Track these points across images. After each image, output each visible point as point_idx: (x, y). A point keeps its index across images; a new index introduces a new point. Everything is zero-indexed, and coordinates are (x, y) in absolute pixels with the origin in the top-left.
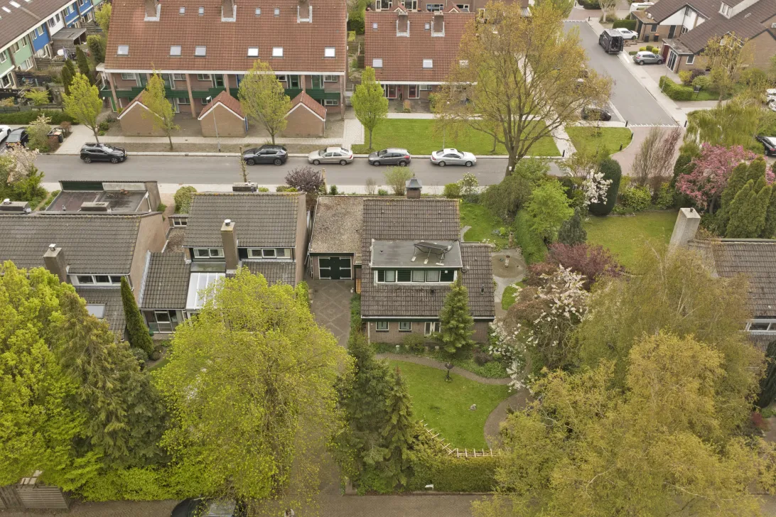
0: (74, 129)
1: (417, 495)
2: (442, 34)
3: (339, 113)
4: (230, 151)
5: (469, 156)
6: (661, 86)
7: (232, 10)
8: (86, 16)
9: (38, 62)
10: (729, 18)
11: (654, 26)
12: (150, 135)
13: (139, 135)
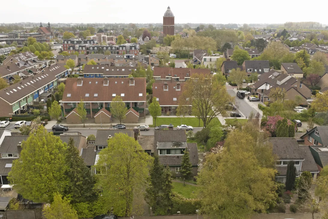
0: (49, 122)
1: (175, 215)
2: (179, 90)
3: (144, 116)
4: (105, 127)
5: (190, 127)
6: (259, 107)
7: (107, 82)
8: (51, 89)
9: (34, 103)
10: (280, 85)
11: (256, 90)
12: (76, 123)
13: (72, 123)
